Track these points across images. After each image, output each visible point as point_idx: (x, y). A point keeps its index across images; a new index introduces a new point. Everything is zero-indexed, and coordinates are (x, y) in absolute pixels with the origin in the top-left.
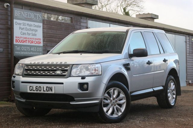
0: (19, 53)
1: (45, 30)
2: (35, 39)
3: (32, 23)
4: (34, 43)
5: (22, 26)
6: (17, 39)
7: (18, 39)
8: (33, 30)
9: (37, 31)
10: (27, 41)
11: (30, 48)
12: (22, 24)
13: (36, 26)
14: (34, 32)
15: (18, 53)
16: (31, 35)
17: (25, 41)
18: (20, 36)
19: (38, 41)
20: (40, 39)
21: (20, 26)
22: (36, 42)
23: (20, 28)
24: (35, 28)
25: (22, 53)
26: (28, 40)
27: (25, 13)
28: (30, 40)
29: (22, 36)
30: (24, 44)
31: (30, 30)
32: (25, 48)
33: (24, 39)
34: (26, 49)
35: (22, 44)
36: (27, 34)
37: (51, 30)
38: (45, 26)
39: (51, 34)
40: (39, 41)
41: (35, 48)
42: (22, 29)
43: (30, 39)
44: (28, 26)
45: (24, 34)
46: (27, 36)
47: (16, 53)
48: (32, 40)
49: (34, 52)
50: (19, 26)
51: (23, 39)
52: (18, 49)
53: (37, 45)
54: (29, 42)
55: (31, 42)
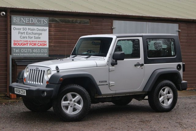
0: (18, 55)
1: (53, 33)
2: (39, 42)
3: (35, 28)
4: (37, 45)
5: (22, 31)
6: (15, 42)
7: (17, 42)
8: (35, 34)
9: (41, 34)
10: (29, 44)
11: (32, 50)
12: (22, 29)
13: (40, 30)
14: (37, 36)
15: (16, 54)
16: (33, 38)
17: (26, 44)
18: (19, 39)
19: (42, 43)
20: (45, 42)
21: (20, 31)
22: (39, 45)
23: (19, 33)
24: (39, 32)
25: (22, 55)
26: (30, 42)
27: (26, 19)
28: (32, 43)
29: (22, 40)
30: (25, 46)
31: (31, 34)
32: (25, 51)
33: (24, 43)
34: (27, 51)
35: (21, 46)
36: (28, 38)
37: (60, 33)
38: (53, 29)
39: (60, 36)
40: (44, 43)
41: (38, 50)
42: (22, 33)
43: (32, 41)
44: (29, 30)
45: (24, 38)
46: (28, 40)
47: (14, 54)
48: (34, 43)
49: (37, 53)
50: (18, 31)
51: (22, 42)
52: (17, 51)
53: (41, 46)
54: (30, 44)
55: (33, 44)
